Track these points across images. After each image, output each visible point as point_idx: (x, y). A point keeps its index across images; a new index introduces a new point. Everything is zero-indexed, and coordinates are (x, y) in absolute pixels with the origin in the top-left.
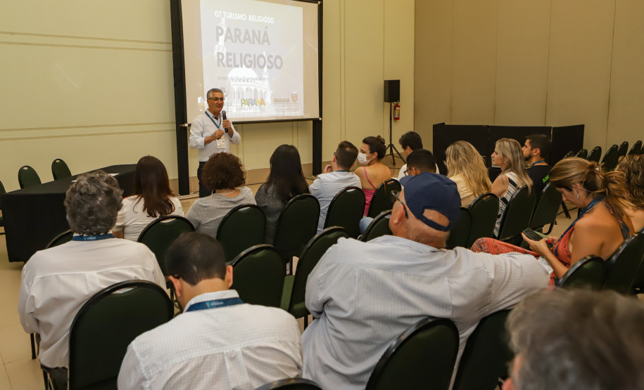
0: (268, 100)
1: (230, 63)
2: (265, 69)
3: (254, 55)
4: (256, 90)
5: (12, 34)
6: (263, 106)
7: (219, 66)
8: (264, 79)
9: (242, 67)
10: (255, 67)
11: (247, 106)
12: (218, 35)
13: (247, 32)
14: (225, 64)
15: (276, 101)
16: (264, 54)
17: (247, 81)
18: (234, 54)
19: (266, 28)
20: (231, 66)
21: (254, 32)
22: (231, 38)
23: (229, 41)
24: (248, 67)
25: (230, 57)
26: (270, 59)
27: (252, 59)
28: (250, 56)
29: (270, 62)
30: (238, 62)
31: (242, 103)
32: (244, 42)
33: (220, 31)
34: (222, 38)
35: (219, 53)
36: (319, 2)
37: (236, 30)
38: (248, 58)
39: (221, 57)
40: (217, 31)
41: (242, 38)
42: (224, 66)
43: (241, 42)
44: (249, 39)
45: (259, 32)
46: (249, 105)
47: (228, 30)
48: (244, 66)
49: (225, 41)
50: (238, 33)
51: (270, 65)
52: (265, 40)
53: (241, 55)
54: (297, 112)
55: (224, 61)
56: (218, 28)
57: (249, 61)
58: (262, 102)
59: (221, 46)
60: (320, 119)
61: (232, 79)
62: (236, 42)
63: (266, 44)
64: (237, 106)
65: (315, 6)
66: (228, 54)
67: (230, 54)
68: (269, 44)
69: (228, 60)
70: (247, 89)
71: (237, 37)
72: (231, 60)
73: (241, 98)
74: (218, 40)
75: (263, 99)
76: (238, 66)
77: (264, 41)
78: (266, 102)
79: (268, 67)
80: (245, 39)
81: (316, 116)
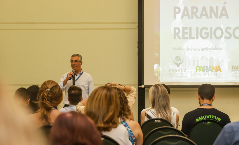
0: (225, 67)
1: (186, 36)
2: (223, 39)
3: (211, 28)
4: (211, 59)
6: (219, 72)
7: (175, 38)
8: (221, 49)
9: (197, 38)
10: (211, 38)
11: (201, 72)
12: (175, 13)
13: (204, 8)
14: (181, 37)
15: (234, 68)
16: (222, 26)
17: (203, 50)
18: (191, 28)
19: (225, 3)
20: (187, 38)
21: (211, 8)
22: (188, 15)
23: (186, 18)
24: (204, 38)
25: (186, 31)
26: (229, 30)
27: (209, 31)
28: (207, 29)
29: (227, 32)
30: (194, 34)
31: (197, 70)
32: (201, 17)
33: (177, 10)
34: (179, 16)
35: (175, 29)
37: (193, 8)
38: (204, 31)
39: (177, 31)
40: (175, 10)
41: (199, 14)
42: (180, 38)
43: (197, 17)
44: (206, 15)
45: (217, 7)
46: (204, 71)
47: (186, 9)
48: (200, 37)
49: (182, 18)
50: (195, 10)
51: (228, 36)
52: (224, 13)
53: (197, 28)
55: (181, 35)
56: (175, 8)
57: (205, 33)
58: (218, 69)
59: (179, 22)
61: (188, 49)
62: (192, 18)
63: (224, 17)
64: (191, 72)
66: (184, 29)
67: (187, 28)
68: (227, 17)
69: (184, 33)
70: (202, 58)
71: (194, 14)
72: (187, 33)
73: (196, 65)
74: (175, 18)
75: (219, 67)
76: (194, 38)
77: (222, 15)
78: (222, 69)
79: (226, 38)
80: (202, 15)
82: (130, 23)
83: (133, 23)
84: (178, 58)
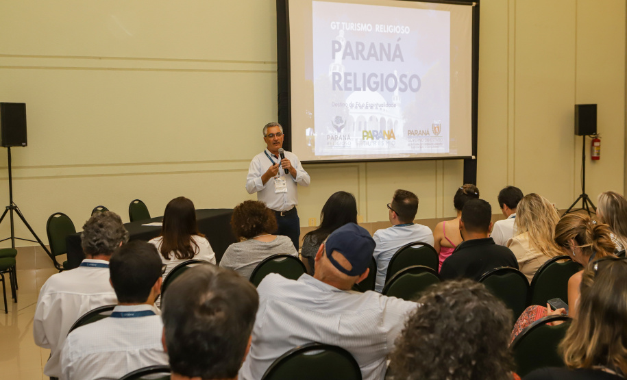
0: (399, 132)
1: (349, 85)
2: (397, 91)
3: (382, 75)
4: (383, 120)
5: (100, 58)
6: (392, 139)
7: (334, 89)
8: (395, 106)
9: (364, 90)
10: (382, 90)
11: (370, 140)
12: (334, 51)
13: (372, 46)
14: (343, 87)
15: (410, 133)
16: (396, 74)
17: (371, 107)
18: (355, 74)
19: (399, 39)
20: (350, 89)
21: (381, 45)
22: (351, 54)
23: (348, 58)
24: (373, 90)
25: (349, 78)
26: (404, 79)
27: (379, 79)
28: (376, 76)
29: (402, 82)
30: (360, 84)
31: (364, 136)
32: (368, 59)
33: (337, 46)
34: (339, 55)
35: (334, 74)
36: (474, 4)
37: (358, 44)
38: (373, 79)
39: (337, 78)
40: (333, 46)
41: (365, 54)
42: (341, 89)
43: (364, 58)
44: (375, 55)
45: (389, 45)
46: (373, 139)
47: (348, 44)
48: (367, 88)
49: (344, 58)
50: (360, 48)
51: (403, 87)
52: (398, 55)
53: (364, 75)
54: (441, 148)
55: (342, 83)
56: (334, 42)
57: (375, 83)
58: (391, 135)
59: (338, 64)
60: (474, 157)
61: (352, 106)
62: (357, 59)
63: (398, 60)
64: (356, 140)
65: (467, 10)
66: (347, 74)
67: (350, 74)
68: (402, 60)
69: (347, 81)
70: (371, 119)
71: (360, 52)
72: (350, 82)
73: (363, 129)
74: (334, 57)
75: (392, 131)
76: (359, 89)
77: (395, 56)
78: (396, 135)
79: (400, 90)
80: (370, 55)
81: (468, 152)
82: (261, 62)
83: (265, 63)
84: (338, 119)
